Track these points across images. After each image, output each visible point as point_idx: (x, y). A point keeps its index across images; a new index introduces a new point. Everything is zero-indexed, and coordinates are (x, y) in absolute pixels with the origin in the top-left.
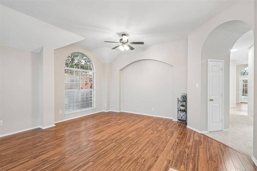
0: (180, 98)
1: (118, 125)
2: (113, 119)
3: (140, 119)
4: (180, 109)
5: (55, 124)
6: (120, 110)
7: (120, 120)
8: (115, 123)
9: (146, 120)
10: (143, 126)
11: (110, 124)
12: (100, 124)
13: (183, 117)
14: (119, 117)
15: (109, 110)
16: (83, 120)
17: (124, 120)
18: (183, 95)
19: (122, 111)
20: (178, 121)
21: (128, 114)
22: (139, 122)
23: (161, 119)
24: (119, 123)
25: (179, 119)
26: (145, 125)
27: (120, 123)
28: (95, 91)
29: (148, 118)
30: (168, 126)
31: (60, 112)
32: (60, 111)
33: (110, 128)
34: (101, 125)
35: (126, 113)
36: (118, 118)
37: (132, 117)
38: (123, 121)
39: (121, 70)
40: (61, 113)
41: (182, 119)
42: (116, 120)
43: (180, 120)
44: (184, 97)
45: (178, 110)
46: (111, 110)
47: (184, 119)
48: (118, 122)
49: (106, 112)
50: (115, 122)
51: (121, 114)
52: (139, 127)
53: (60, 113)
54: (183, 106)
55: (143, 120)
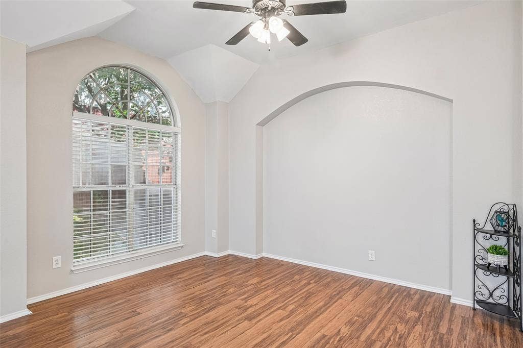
0: (481, 222)
1: (249, 318)
2: (232, 290)
3: (329, 291)
4: (481, 262)
5: (30, 307)
6: (259, 251)
7: (257, 292)
8: (239, 308)
9: (348, 297)
10: (345, 330)
11: (221, 310)
12: (183, 311)
13: (497, 293)
14: (255, 280)
15: (227, 249)
16: (133, 288)
17: (270, 295)
18: (496, 208)
19: (264, 255)
20: (477, 306)
21: (284, 267)
22: (326, 306)
23: (406, 293)
24: (251, 306)
25: (481, 298)
26: (350, 323)
27: (257, 307)
28: (179, 192)
29: (356, 289)
30: (443, 330)
31: (54, 263)
32: (57, 261)
33: (214, 336)
34: (185, 316)
35: (280, 264)
36: (250, 282)
37: (300, 280)
38: (267, 297)
39: (262, 124)
40: (59, 265)
41: (491, 300)
42: (244, 293)
43: (481, 304)
44: (503, 216)
45: (476, 266)
46: (230, 252)
47: (501, 302)
48: (249, 303)
49: (217, 256)
50: (238, 302)
51: (263, 266)
52: (328, 334)
53: (55, 267)
54: (498, 253)
55: (340, 294)
